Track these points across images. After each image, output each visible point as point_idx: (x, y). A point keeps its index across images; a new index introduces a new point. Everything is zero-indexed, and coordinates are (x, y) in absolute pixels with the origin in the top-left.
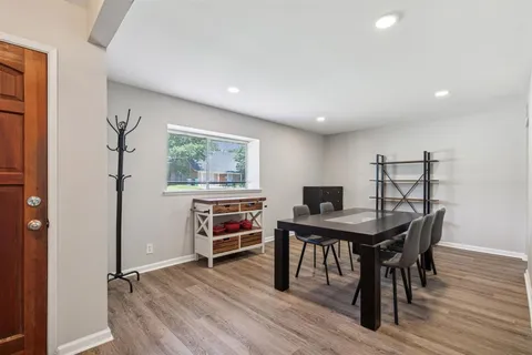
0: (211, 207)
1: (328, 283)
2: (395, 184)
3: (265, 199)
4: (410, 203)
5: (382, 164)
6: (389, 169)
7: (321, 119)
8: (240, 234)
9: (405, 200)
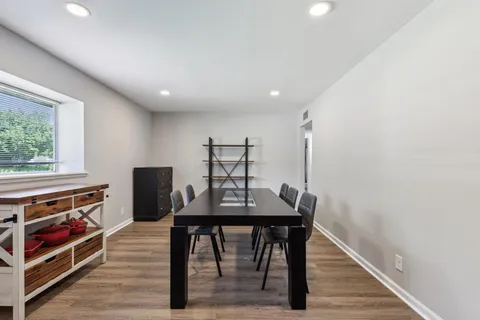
0: (19, 210)
1: (220, 275)
2: (221, 164)
3: (106, 186)
4: (233, 180)
5: (211, 146)
6: (216, 151)
7: (165, 93)
8: (72, 245)
9: (229, 178)
